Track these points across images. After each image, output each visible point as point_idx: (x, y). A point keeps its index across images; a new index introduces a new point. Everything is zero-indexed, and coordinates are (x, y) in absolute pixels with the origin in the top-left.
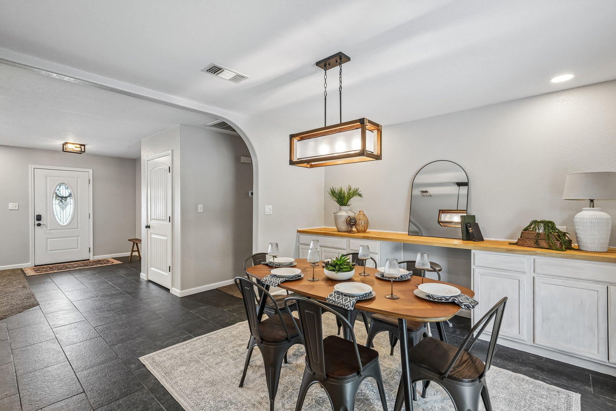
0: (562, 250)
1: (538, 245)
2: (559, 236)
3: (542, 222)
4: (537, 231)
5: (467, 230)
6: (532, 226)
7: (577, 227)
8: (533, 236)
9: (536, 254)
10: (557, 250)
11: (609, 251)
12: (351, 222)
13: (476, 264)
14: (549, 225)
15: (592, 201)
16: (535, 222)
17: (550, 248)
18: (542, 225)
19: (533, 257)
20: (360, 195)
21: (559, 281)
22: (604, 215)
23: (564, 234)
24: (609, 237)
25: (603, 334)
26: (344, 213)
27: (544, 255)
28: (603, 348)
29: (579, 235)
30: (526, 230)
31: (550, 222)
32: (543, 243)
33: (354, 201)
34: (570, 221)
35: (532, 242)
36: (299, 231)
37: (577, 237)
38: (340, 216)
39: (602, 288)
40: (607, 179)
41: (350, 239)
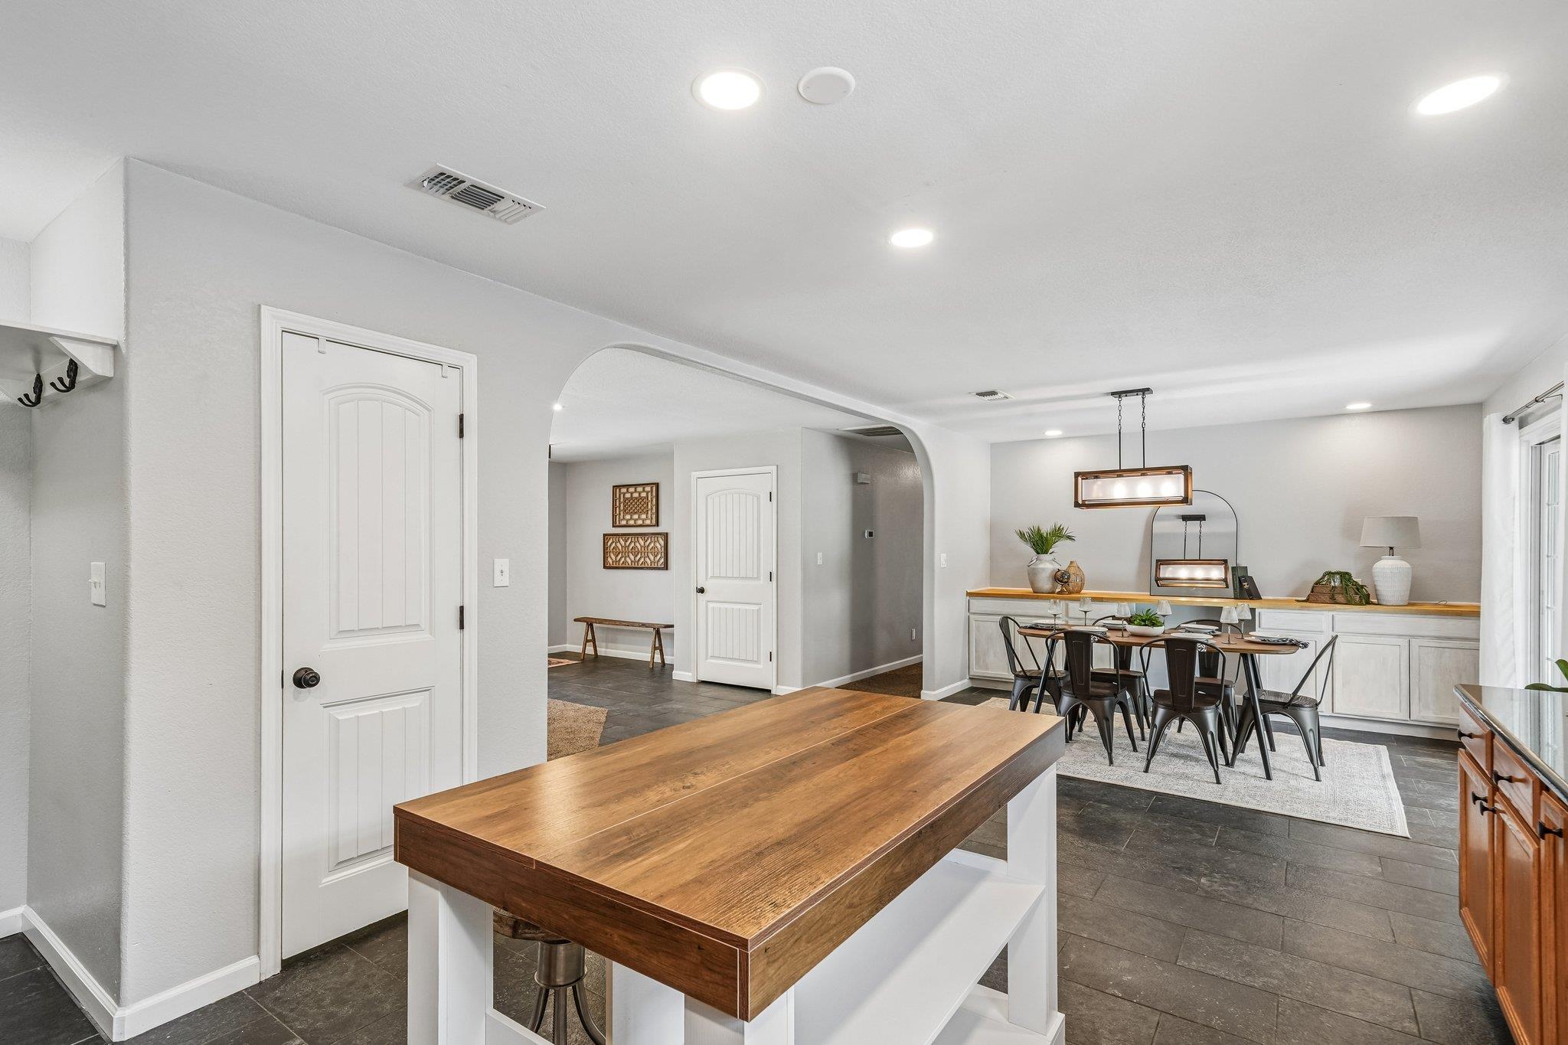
0: (1362, 604)
1: (1333, 601)
2: (1358, 589)
3: (1337, 573)
4: (1333, 584)
5: (1241, 586)
6: (1326, 579)
7: (1376, 579)
8: (1328, 590)
9: (1334, 610)
10: (1356, 604)
11: (1409, 604)
12: (1060, 578)
13: (1263, 625)
14: (1345, 576)
15: (1391, 548)
16: (1330, 574)
17: (1348, 603)
18: (1338, 576)
19: (1331, 613)
20: (1069, 538)
21: (1361, 639)
22: (1404, 564)
23: (1362, 587)
24: (1409, 589)
25: (1405, 692)
26: (1047, 565)
27: (1344, 610)
28: (1405, 706)
29: (1378, 588)
30: (1318, 583)
31: (1347, 573)
32: (1340, 598)
33: (1060, 547)
34: (1369, 570)
35: (1327, 598)
36: (969, 594)
37: (1376, 590)
38: (1043, 569)
39: (1404, 642)
40: (1408, 525)
41: (1067, 602)
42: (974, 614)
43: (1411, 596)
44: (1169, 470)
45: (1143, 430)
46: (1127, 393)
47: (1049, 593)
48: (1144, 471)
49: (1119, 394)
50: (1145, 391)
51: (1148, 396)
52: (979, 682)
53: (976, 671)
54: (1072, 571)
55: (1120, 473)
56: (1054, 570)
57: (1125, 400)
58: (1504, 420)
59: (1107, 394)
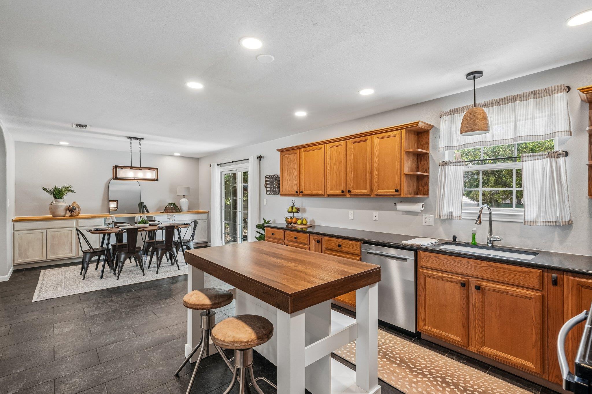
0: (179, 212)
1: (172, 212)
4: (171, 207)
6: (169, 205)
7: (181, 204)
8: (169, 208)
12: (73, 209)
15: (184, 196)
16: (170, 203)
17: (176, 212)
18: (172, 204)
20: (72, 191)
22: (187, 200)
23: (178, 207)
24: (188, 207)
29: (182, 207)
30: (167, 206)
31: (174, 203)
32: (174, 211)
33: (67, 196)
34: (179, 202)
35: (170, 211)
36: (14, 221)
38: (61, 206)
40: (188, 189)
41: (78, 220)
42: (17, 231)
43: (189, 209)
44: (150, 169)
45: (140, 153)
46: (134, 138)
47: (63, 217)
48: (141, 168)
49: (131, 138)
50: (141, 139)
51: (142, 141)
52: (19, 266)
53: (18, 261)
54: (75, 206)
55: (131, 168)
56: (66, 206)
57: (133, 140)
58: (218, 164)
59: (126, 137)
